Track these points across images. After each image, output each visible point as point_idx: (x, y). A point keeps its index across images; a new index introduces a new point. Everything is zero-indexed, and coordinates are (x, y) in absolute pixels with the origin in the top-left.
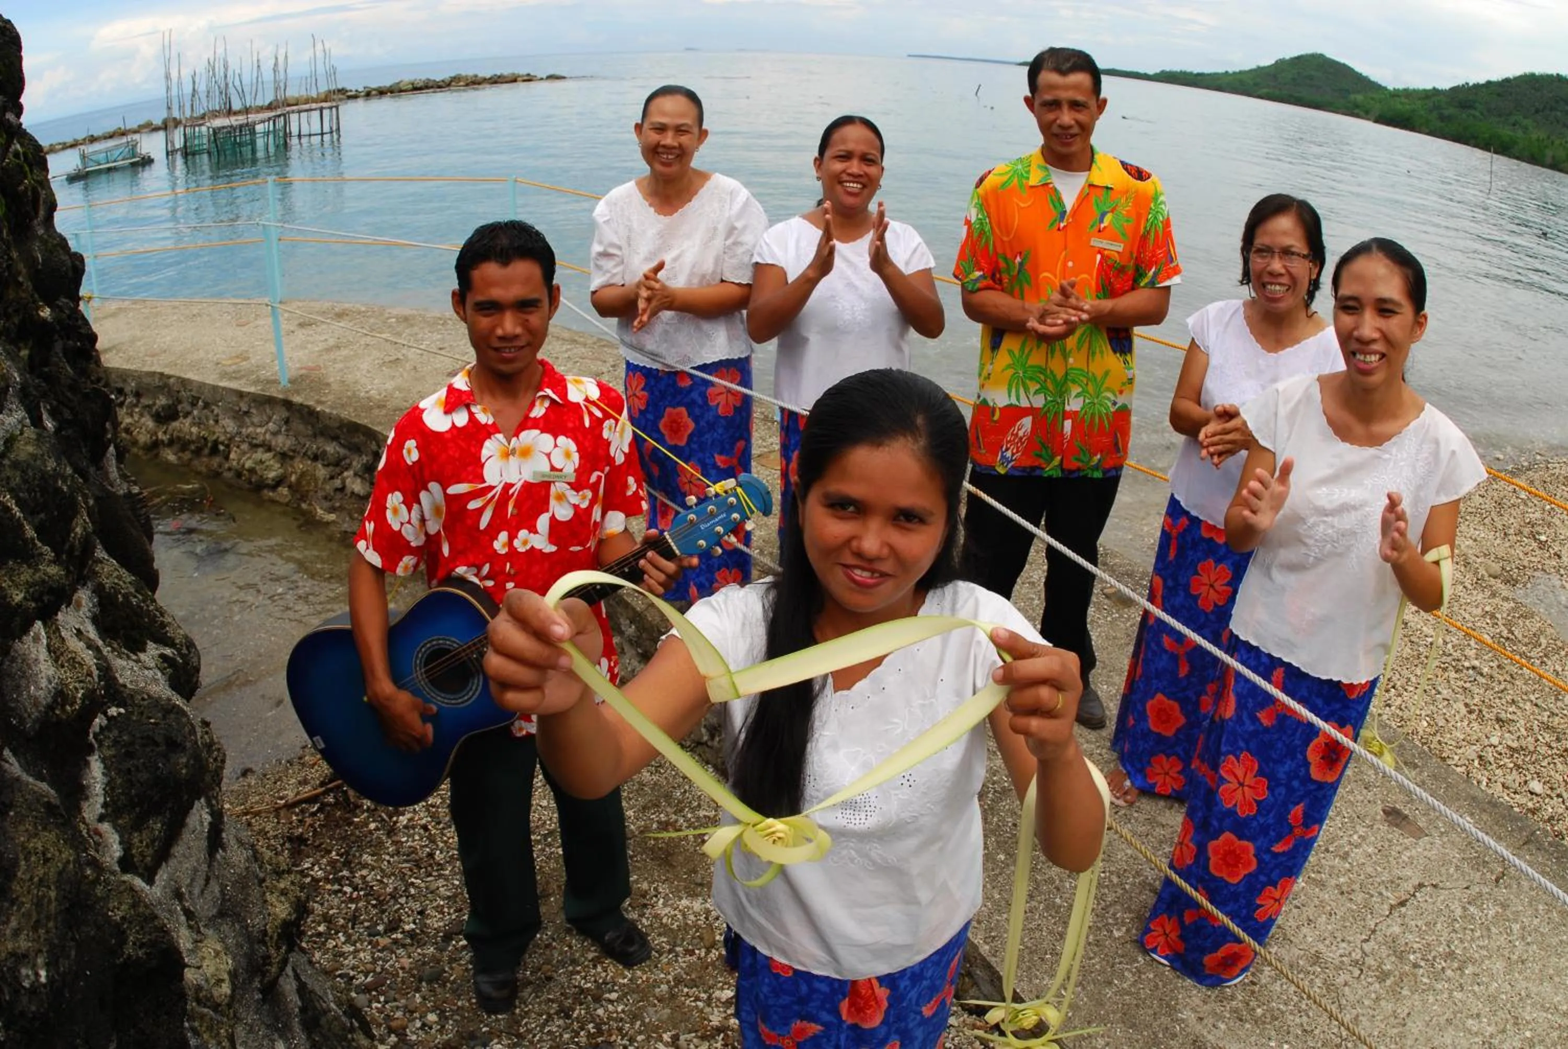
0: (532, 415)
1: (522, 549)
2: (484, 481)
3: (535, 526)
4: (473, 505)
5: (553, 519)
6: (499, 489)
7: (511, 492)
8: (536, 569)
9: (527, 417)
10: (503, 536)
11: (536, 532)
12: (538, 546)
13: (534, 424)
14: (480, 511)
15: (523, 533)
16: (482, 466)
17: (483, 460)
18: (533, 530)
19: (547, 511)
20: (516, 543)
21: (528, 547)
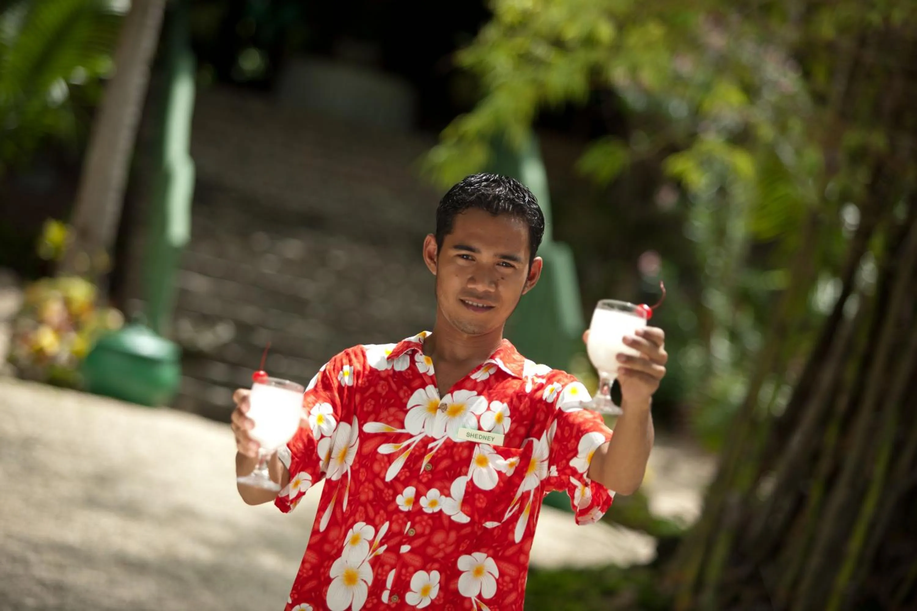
0: (473, 377)
1: (428, 510)
2: (403, 427)
3: (449, 489)
4: (385, 449)
5: (471, 483)
6: (417, 439)
7: (430, 446)
8: (439, 537)
9: (468, 378)
10: (410, 491)
11: (448, 495)
12: (447, 511)
13: (474, 386)
14: (390, 458)
15: (434, 493)
16: (406, 412)
17: (409, 406)
18: (446, 492)
19: (466, 474)
20: (423, 502)
21: (436, 510)
